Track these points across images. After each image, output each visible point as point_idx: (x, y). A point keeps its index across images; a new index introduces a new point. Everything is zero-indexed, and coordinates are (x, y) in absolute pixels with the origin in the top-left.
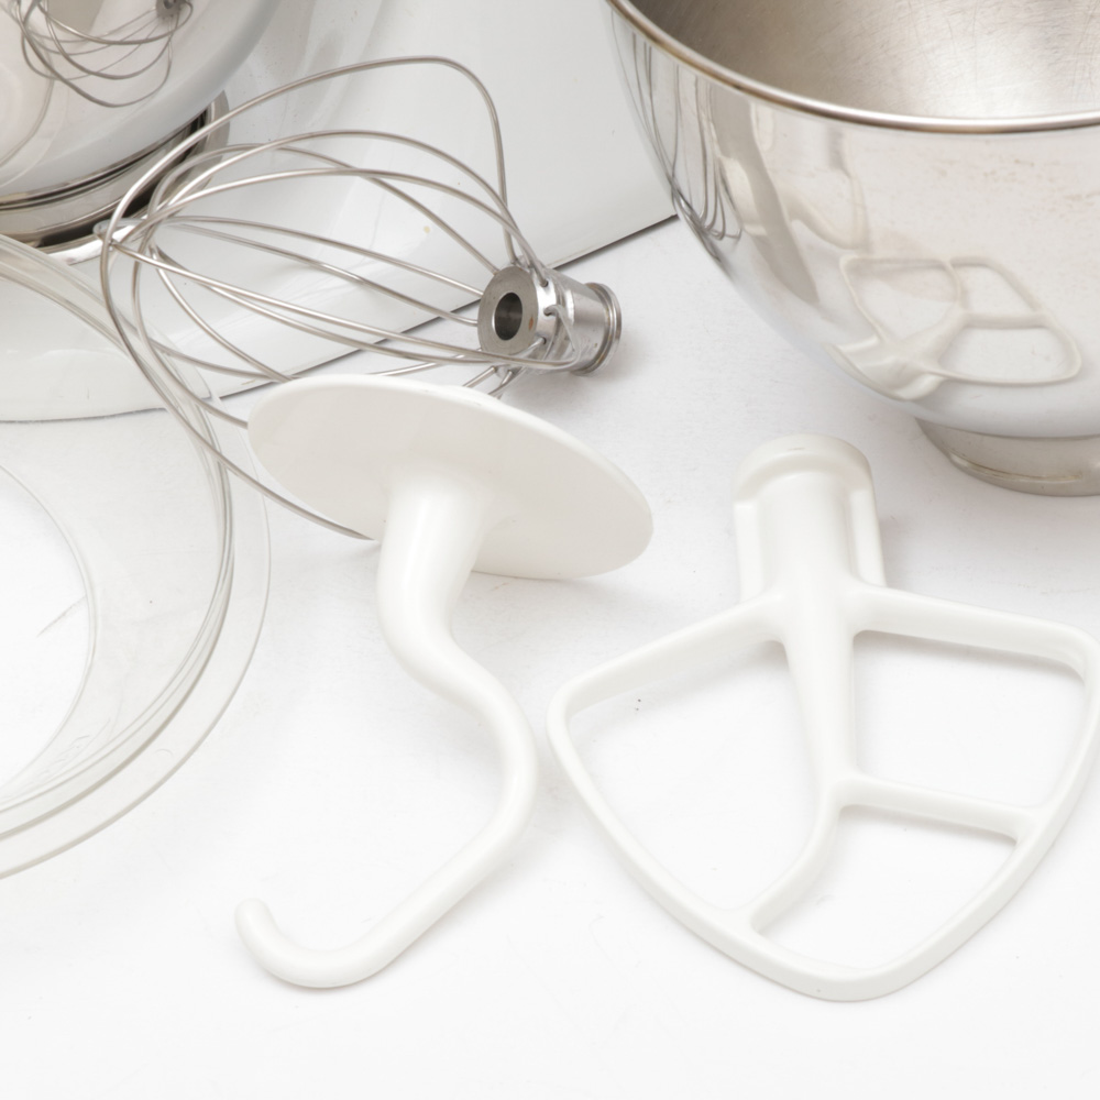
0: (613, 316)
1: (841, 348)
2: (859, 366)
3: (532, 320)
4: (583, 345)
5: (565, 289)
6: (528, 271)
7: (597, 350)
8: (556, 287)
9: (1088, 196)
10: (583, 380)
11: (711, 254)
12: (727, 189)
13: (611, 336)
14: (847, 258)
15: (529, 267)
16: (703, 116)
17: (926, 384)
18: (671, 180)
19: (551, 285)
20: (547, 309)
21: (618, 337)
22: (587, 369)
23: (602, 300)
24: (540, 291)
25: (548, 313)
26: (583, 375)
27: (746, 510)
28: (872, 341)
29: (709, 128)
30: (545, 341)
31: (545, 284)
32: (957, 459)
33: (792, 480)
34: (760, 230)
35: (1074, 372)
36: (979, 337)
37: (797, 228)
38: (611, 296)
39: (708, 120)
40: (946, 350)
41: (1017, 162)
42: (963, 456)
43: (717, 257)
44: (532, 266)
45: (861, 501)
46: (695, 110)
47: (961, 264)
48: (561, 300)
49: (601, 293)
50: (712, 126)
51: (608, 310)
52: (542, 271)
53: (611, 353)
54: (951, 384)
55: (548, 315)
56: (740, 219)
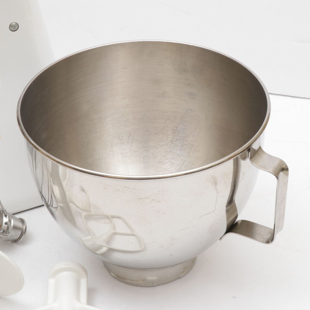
0: (24, 227)
1: (82, 239)
2: (86, 244)
3: (1, 225)
4: (15, 234)
5: (12, 218)
6: (2, 212)
7: (19, 236)
8: (9, 217)
9: (143, 199)
10: (15, 244)
11: (50, 213)
12: (54, 193)
13: (23, 232)
14: (84, 214)
15: (2, 211)
16: (49, 175)
17: (104, 249)
18: (41, 192)
19: (8, 217)
20: (6, 222)
21: (25, 233)
22: (15, 241)
23: (22, 223)
24: (4, 218)
25: (6, 224)
26: (14, 243)
27: (52, 281)
28: (90, 237)
29: (50, 178)
30: (4, 231)
31: (6, 216)
32: (112, 274)
33: (65, 273)
34: (62, 205)
35: (143, 249)
36: (118, 237)
37: (71, 205)
38: (25, 222)
39: (50, 176)
40: (109, 240)
41: (125, 187)
42: (114, 273)
43: (52, 214)
44: (3, 211)
45: (84, 282)
46: (47, 173)
47: (113, 217)
48: (10, 221)
49: (22, 221)
50: (51, 178)
51: (23, 225)
52: (5, 212)
53: (23, 237)
54: (111, 250)
55: (5, 224)
56: (57, 202)
